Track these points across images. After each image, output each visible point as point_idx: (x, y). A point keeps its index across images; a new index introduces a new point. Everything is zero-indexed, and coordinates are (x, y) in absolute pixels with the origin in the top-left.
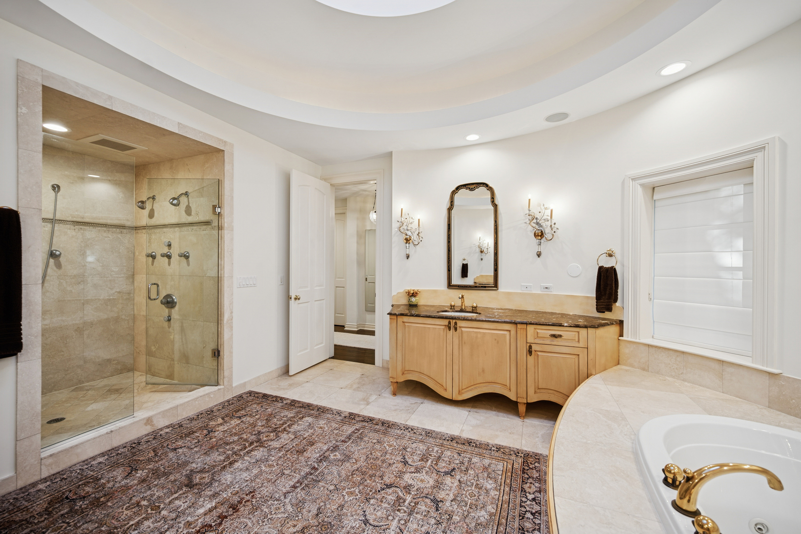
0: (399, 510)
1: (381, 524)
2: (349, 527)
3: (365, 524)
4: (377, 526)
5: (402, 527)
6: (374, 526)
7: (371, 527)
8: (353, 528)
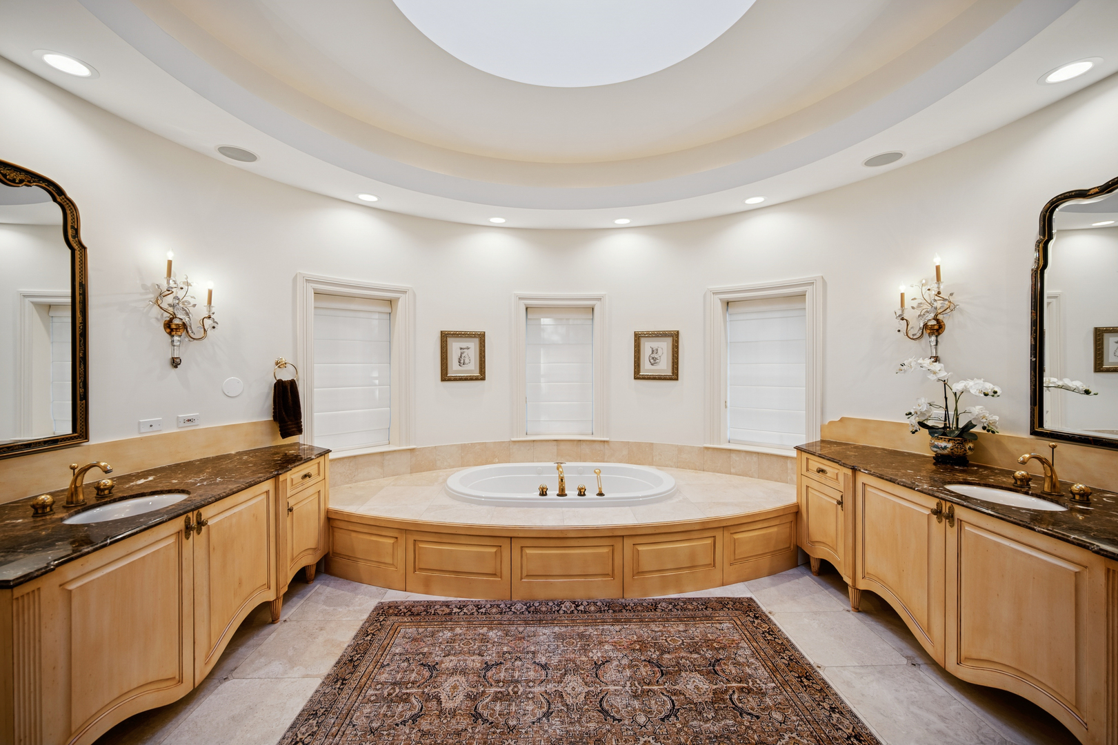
0: (516, 693)
1: (543, 700)
2: (564, 726)
3: (551, 713)
4: (548, 702)
5: (538, 682)
6: (549, 705)
7: (552, 706)
8: (563, 722)
